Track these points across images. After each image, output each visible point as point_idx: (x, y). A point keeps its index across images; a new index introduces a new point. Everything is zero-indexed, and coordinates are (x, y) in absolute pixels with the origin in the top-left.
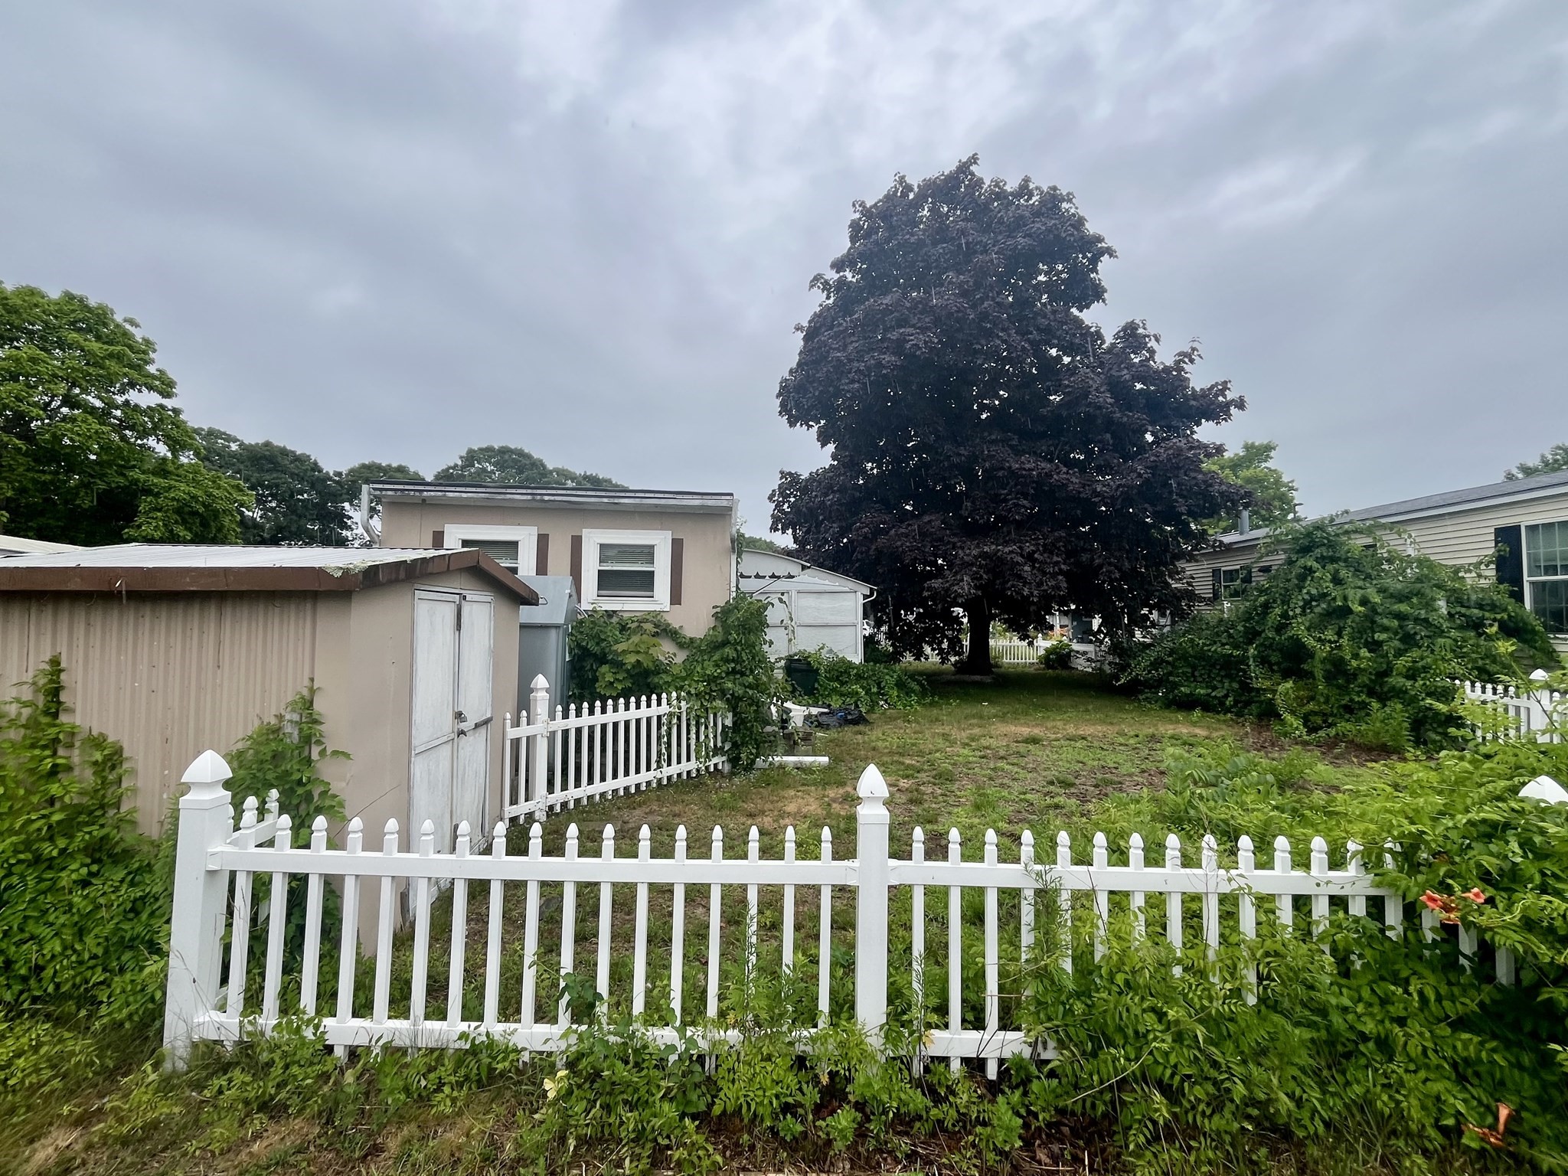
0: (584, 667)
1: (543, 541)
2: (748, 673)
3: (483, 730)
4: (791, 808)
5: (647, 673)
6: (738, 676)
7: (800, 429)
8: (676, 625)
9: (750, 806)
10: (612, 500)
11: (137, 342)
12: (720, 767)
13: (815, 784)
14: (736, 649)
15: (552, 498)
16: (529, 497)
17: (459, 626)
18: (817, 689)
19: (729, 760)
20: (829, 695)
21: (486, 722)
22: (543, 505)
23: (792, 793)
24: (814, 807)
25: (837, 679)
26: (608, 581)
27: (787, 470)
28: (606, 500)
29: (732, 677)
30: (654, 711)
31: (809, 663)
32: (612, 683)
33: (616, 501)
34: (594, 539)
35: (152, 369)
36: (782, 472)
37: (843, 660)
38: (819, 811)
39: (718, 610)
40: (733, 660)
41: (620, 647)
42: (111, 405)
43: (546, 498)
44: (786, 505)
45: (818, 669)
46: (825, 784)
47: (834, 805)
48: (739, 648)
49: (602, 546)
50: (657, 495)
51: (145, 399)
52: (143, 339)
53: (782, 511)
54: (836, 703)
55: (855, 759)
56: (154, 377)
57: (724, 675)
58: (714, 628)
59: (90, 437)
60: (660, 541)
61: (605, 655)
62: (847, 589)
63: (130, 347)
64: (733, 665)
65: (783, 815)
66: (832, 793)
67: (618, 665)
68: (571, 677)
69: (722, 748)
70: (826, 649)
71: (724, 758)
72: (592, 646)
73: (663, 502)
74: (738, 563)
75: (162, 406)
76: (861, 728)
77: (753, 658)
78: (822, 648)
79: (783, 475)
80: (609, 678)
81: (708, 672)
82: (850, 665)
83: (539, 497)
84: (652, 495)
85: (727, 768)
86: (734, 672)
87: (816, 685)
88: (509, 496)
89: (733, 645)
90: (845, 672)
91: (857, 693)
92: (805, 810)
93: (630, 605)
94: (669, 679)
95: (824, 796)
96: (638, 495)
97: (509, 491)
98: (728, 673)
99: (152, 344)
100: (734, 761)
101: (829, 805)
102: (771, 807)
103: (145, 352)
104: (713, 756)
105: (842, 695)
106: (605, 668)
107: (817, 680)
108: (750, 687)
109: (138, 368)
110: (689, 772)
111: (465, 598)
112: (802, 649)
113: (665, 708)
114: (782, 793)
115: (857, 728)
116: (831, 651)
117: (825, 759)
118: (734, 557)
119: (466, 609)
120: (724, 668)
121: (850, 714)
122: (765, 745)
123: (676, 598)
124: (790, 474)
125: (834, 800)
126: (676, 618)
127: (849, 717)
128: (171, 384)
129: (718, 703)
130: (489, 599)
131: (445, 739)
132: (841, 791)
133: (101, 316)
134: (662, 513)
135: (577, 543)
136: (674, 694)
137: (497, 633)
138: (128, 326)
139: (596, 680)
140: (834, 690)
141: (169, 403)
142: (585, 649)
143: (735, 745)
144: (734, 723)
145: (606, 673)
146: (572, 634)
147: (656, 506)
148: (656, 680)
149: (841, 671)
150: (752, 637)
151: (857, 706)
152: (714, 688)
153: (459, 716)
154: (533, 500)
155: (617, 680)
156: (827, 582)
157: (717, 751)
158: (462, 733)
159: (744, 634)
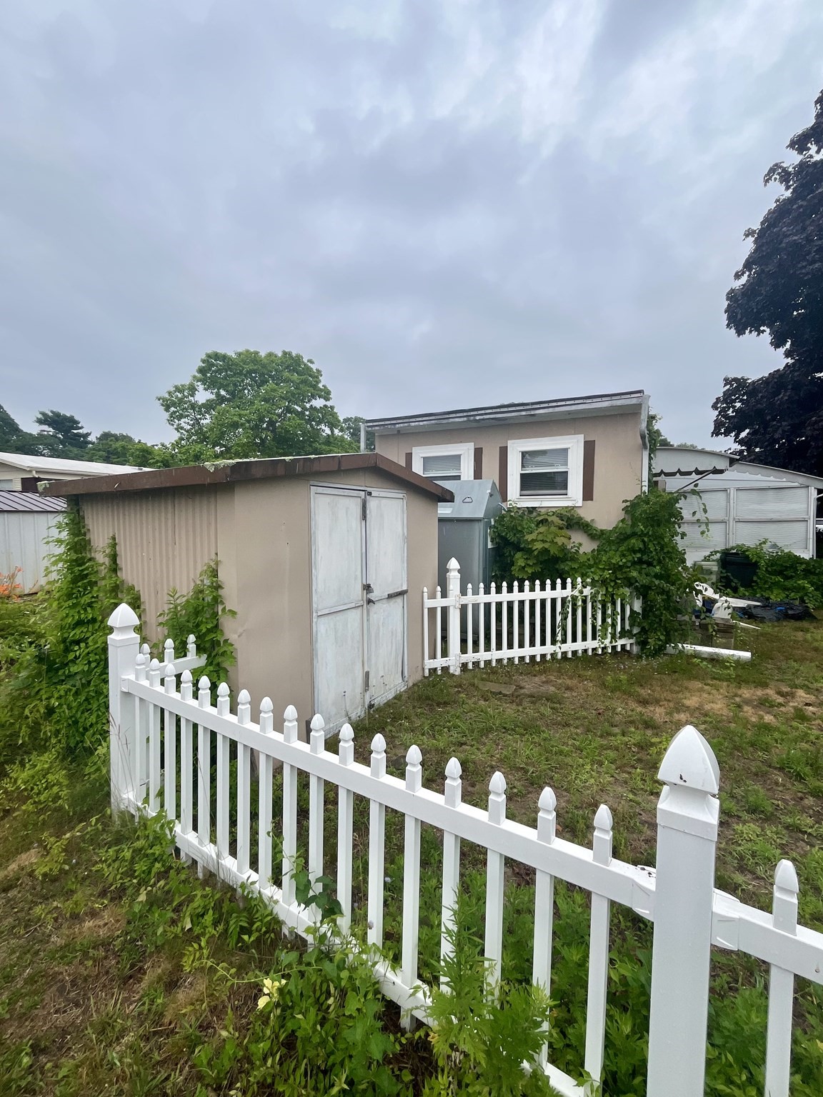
0: (504, 554)
1: (478, 454)
2: (655, 563)
3: (399, 600)
4: (692, 702)
5: (556, 560)
6: (645, 566)
7: (750, 336)
8: (588, 519)
9: (644, 692)
10: (529, 413)
11: (314, 372)
12: (628, 648)
13: (727, 680)
14: (643, 541)
15: (482, 417)
16: (465, 419)
17: (364, 517)
18: (755, 582)
19: (638, 643)
20: (770, 588)
21: (402, 593)
22: (474, 425)
23: (698, 685)
24: (719, 706)
25: (780, 573)
26: (530, 483)
27: (731, 376)
28: (524, 413)
29: (638, 567)
30: (559, 593)
31: (748, 557)
32: (524, 568)
33: (532, 413)
34: (516, 448)
35: (320, 385)
36: (726, 380)
37: (790, 555)
38: (725, 712)
39: (628, 504)
40: (640, 550)
41: (529, 537)
42: (305, 409)
43: (478, 418)
44: (731, 410)
45: (756, 563)
46: (740, 681)
47: (746, 708)
48: (646, 539)
49: (524, 454)
50: (568, 403)
51: (318, 403)
52: (316, 370)
53: (727, 417)
54: (776, 596)
55: (787, 659)
56: (321, 390)
57: (629, 564)
58: (623, 521)
59: (296, 428)
60: (574, 444)
61: (519, 542)
62: (796, 484)
63: (310, 376)
64: (639, 555)
65: (680, 708)
66: (746, 693)
67: (529, 551)
68: (496, 561)
69: (630, 632)
70: (768, 544)
71: (632, 641)
72: (511, 537)
73: (574, 408)
74: (650, 458)
75: (325, 406)
76: (805, 624)
77: (662, 549)
78: (764, 543)
79: (727, 382)
80: (521, 563)
81: (614, 561)
82: (798, 560)
83: (472, 418)
84: (563, 403)
85: (635, 649)
86: (640, 562)
87: (755, 578)
88: (451, 420)
89: (640, 536)
90: (791, 567)
91: (804, 588)
92: (707, 707)
93: (548, 502)
94: (576, 566)
95: (736, 695)
96: (551, 405)
97: (451, 416)
98: (634, 563)
99: (320, 372)
100: (643, 644)
101: (739, 706)
102: (670, 696)
103: (317, 377)
104: (620, 638)
105: (785, 589)
106: (519, 555)
107: (755, 574)
108: (657, 576)
109: (315, 387)
110: (594, 650)
111: (370, 494)
112: (740, 543)
113: (568, 592)
114: (686, 683)
115: (798, 624)
116: (775, 546)
117: (747, 655)
118: (646, 454)
119: (372, 504)
120: (630, 558)
121: (792, 609)
122: (675, 632)
123: (588, 494)
124: (735, 380)
125: (748, 702)
126: (589, 513)
127: (790, 612)
128: (328, 393)
129: (627, 591)
130: (401, 496)
131: (353, 605)
132: (759, 693)
133: (297, 360)
134: (574, 420)
135: (504, 452)
136: (579, 580)
137: (411, 525)
138: (309, 364)
139: (513, 564)
140: (776, 584)
141: (329, 404)
142: (504, 539)
143: (643, 631)
144: (644, 609)
145: (520, 559)
146: (494, 527)
147: (569, 413)
148: (562, 567)
149: (786, 566)
150: (661, 531)
151: (802, 601)
152: (619, 576)
153: (367, 588)
154: (468, 421)
155: (528, 565)
156: (772, 479)
157: (624, 634)
158: (370, 601)
159: (652, 526)
